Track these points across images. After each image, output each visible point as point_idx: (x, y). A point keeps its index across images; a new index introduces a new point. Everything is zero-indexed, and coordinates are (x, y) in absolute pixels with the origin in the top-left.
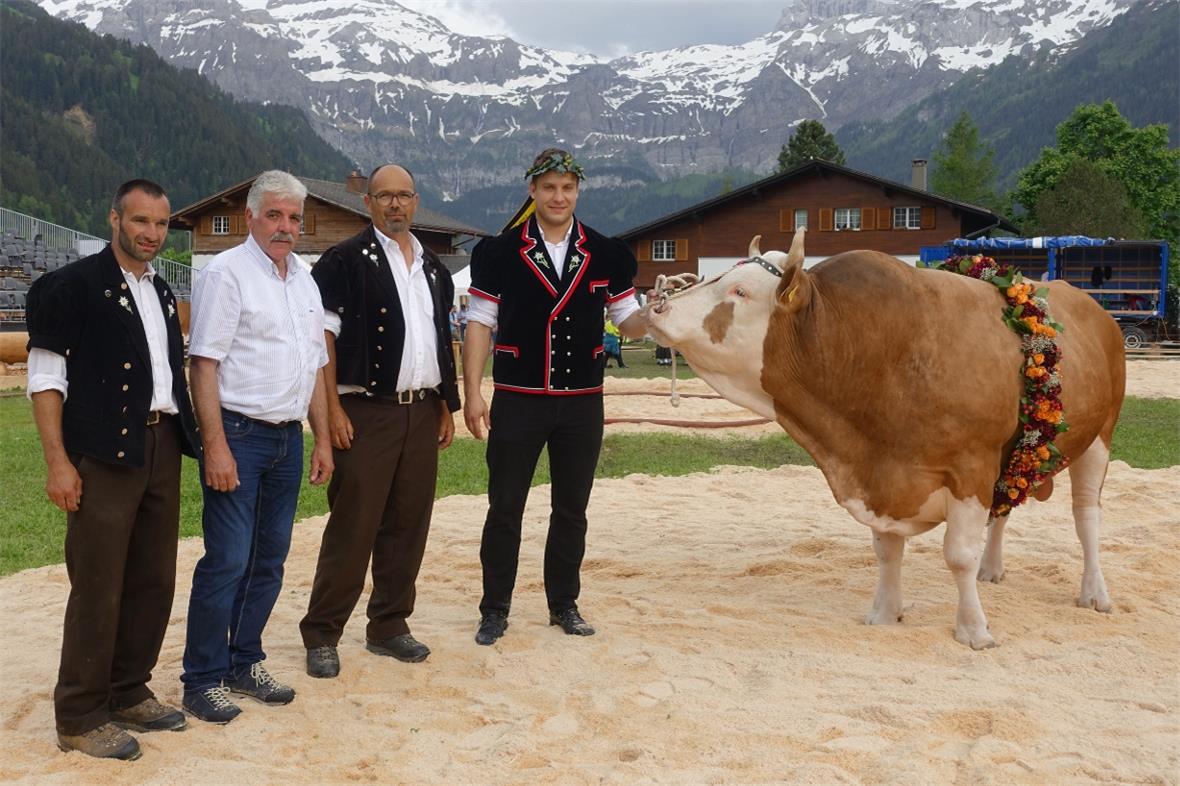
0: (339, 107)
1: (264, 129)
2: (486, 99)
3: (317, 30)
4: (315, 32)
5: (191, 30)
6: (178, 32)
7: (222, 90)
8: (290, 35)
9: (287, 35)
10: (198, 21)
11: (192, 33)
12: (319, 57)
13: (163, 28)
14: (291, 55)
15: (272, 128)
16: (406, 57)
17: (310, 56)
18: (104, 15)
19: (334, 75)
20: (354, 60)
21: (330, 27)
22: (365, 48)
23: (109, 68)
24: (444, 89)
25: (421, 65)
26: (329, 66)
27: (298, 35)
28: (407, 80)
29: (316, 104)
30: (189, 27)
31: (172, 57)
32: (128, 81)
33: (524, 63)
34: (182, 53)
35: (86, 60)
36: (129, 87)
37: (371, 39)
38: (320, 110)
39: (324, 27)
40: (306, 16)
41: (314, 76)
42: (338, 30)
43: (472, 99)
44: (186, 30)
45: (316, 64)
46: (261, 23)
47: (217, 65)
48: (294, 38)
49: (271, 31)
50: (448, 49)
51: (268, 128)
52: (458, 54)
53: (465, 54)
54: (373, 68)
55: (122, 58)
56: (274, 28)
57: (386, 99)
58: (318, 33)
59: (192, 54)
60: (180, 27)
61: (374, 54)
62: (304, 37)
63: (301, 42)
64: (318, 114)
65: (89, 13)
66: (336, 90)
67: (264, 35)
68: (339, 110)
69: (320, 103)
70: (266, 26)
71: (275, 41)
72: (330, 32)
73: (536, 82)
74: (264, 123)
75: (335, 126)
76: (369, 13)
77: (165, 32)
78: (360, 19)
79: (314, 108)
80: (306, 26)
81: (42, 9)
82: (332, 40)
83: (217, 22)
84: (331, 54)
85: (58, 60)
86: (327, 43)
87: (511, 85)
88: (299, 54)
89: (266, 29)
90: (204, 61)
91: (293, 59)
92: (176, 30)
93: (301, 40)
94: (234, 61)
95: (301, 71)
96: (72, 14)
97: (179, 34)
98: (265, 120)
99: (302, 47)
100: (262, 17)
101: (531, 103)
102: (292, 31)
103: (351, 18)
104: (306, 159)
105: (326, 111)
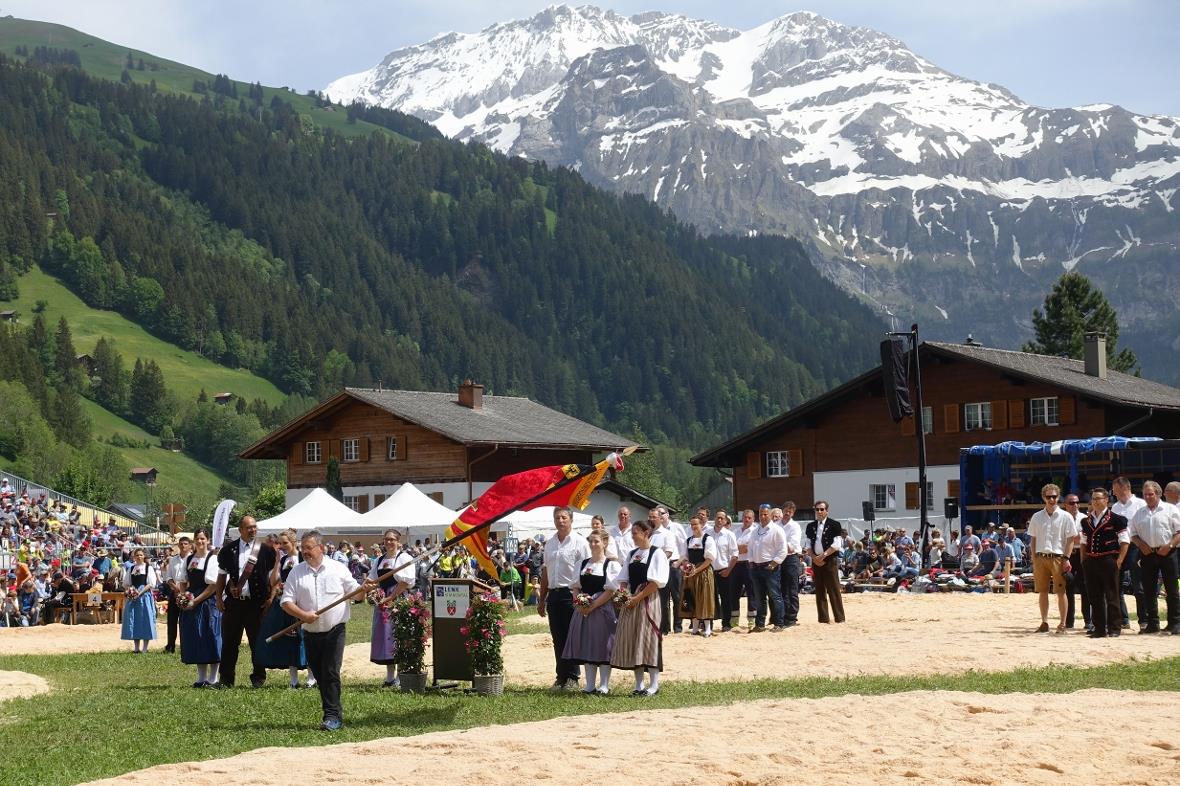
0: (858, 232)
1: (740, 273)
2: (1084, 201)
3: (823, 121)
4: (821, 123)
5: (641, 137)
6: (624, 142)
7: (678, 222)
8: (784, 132)
9: (779, 133)
10: (651, 124)
11: (644, 141)
12: (827, 161)
13: (604, 138)
14: (786, 161)
15: (751, 271)
16: (958, 148)
17: (814, 159)
18: (522, 127)
19: (852, 184)
20: (880, 161)
21: (844, 114)
22: (894, 142)
23: (518, 204)
24: (1017, 190)
25: (982, 160)
26: (842, 171)
27: (796, 131)
28: (960, 183)
29: (824, 230)
30: (640, 133)
31: (616, 178)
32: (543, 218)
33: (1142, 142)
34: (630, 172)
35: (486, 195)
36: (544, 227)
37: (903, 126)
38: (831, 237)
39: (833, 116)
40: (808, 102)
41: (821, 189)
42: (854, 118)
43: (1062, 204)
44: (635, 138)
45: (822, 171)
46: (741, 119)
47: (680, 185)
48: (789, 135)
49: (756, 128)
50: (1022, 132)
51: (746, 271)
52: (1038, 137)
53: (1049, 136)
54: (909, 169)
55: (534, 187)
56: (759, 124)
57: (930, 215)
58: (826, 124)
59: (644, 172)
60: (627, 134)
61: (908, 148)
62: (805, 133)
63: (801, 141)
64: (829, 243)
65: (503, 126)
66: (851, 209)
67: (747, 135)
68: (858, 237)
69: (830, 228)
70: (748, 121)
71: (762, 143)
72: (842, 122)
73: (1163, 170)
74: (740, 265)
75: (854, 259)
76: (898, 89)
77: (606, 144)
78: (887, 98)
79: (821, 236)
80: (807, 116)
81: (435, 127)
82: (845, 134)
83: (678, 122)
84: (847, 155)
85: (447, 199)
86: (837, 139)
87: (1123, 177)
88: (799, 158)
89: (748, 127)
90: (661, 180)
91: (790, 166)
92: (621, 139)
93: (799, 138)
94: (704, 175)
95: (802, 183)
96: (479, 130)
97: (626, 145)
98: (741, 260)
99: (801, 147)
100: (741, 110)
101: (1157, 204)
102: (787, 125)
103: (872, 99)
104: (803, 312)
105: (840, 238)
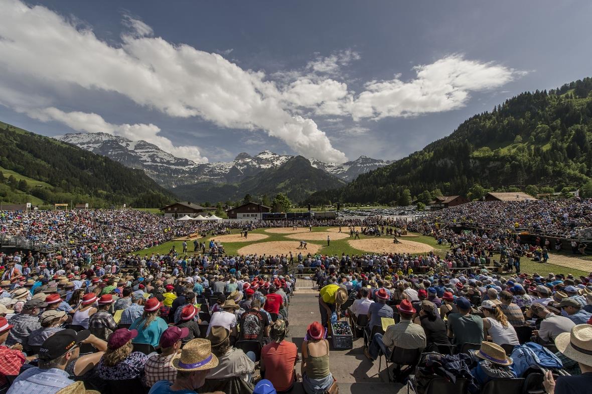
0: (150, 169)
2: (181, 169)
4: (145, 155)
10: (117, 151)
16: (165, 161)
17: (144, 159)
19: (150, 163)
20: (154, 161)
21: (149, 154)
22: (156, 159)
24: (173, 167)
25: (168, 162)
26: (148, 162)
28: (165, 165)
29: (145, 169)
30: (115, 152)
31: (111, 158)
33: (189, 163)
34: (113, 158)
35: (92, 159)
37: (158, 157)
39: (147, 154)
40: (143, 152)
41: (145, 163)
43: (179, 169)
45: (145, 161)
47: (122, 160)
48: (140, 156)
50: (174, 160)
52: (176, 161)
53: (177, 161)
54: (159, 163)
56: (136, 154)
57: (161, 168)
59: (116, 158)
60: (113, 152)
61: (158, 160)
64: (146, 171)
66: (149, 167)
71: (136, 156)
73: (192, 167)
75: (150, 173)
76: (157, 152)
77: (110, 153)
78: (155, 153)
80: (143, 154)
82: (149, 157)
83: (122, 152)
84: (149, 159)
87: (187, 167)
88: (141, 159)
89: (134, 154)
90: (119, 159)
93: (142, 156)
95: (142, 162)
97: (113, 154)
100: (133, 151)
101: (190, 170)
102: (140, 154)
103: (153, 153)
105: (148, 170)
